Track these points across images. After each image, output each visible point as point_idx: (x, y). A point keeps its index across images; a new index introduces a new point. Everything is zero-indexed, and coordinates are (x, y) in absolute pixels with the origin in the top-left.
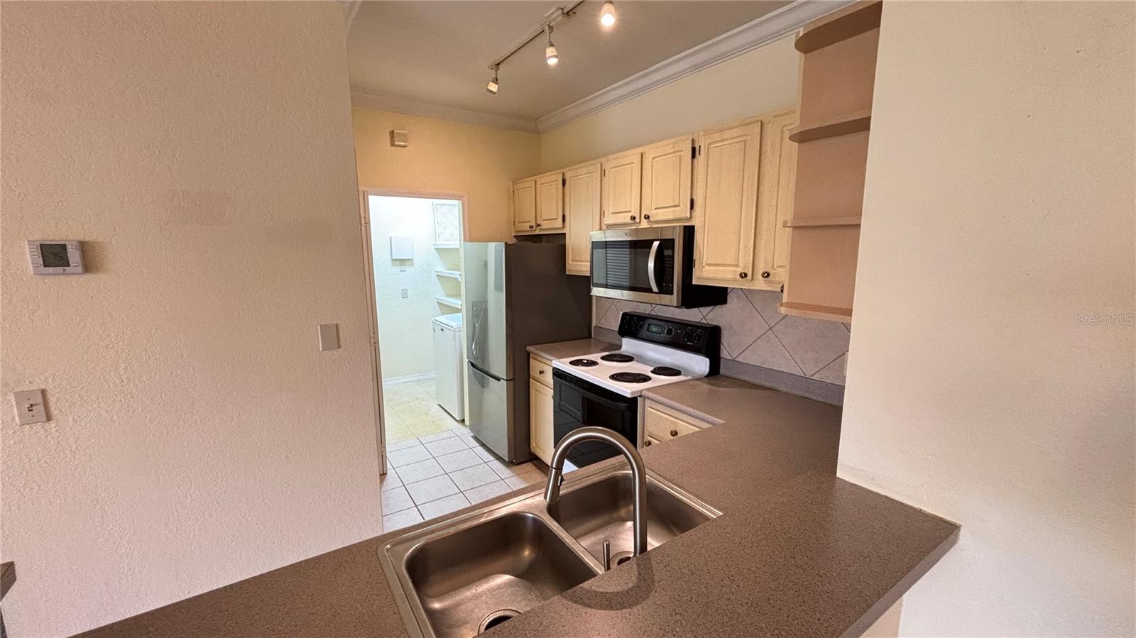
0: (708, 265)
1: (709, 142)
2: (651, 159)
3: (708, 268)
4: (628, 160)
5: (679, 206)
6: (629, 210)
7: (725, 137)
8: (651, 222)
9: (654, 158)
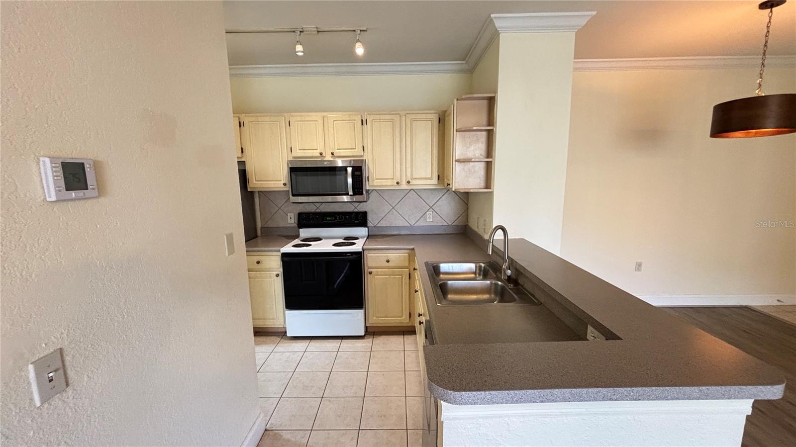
0: (377, 179)
1: (372, 118)
2: (332, 120)
3: (376, 181)
4: (314, 118)
5: (355, 149)
6: (316, 148)
7: (381, 118)
8: (334, 156)
9: (334, 121)
